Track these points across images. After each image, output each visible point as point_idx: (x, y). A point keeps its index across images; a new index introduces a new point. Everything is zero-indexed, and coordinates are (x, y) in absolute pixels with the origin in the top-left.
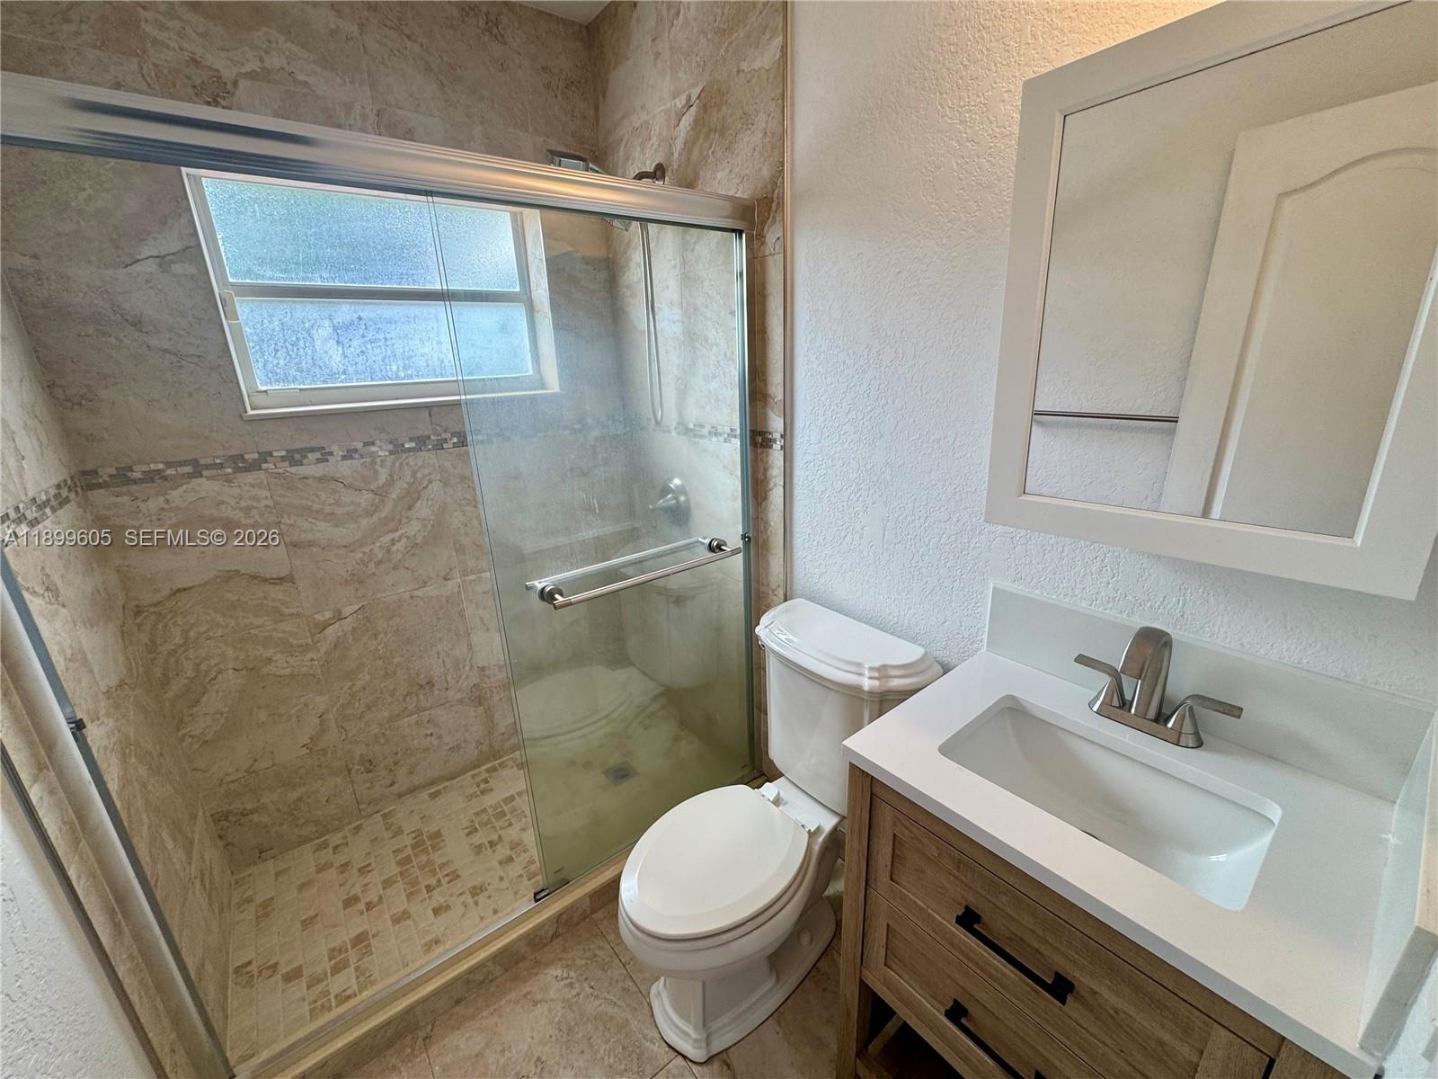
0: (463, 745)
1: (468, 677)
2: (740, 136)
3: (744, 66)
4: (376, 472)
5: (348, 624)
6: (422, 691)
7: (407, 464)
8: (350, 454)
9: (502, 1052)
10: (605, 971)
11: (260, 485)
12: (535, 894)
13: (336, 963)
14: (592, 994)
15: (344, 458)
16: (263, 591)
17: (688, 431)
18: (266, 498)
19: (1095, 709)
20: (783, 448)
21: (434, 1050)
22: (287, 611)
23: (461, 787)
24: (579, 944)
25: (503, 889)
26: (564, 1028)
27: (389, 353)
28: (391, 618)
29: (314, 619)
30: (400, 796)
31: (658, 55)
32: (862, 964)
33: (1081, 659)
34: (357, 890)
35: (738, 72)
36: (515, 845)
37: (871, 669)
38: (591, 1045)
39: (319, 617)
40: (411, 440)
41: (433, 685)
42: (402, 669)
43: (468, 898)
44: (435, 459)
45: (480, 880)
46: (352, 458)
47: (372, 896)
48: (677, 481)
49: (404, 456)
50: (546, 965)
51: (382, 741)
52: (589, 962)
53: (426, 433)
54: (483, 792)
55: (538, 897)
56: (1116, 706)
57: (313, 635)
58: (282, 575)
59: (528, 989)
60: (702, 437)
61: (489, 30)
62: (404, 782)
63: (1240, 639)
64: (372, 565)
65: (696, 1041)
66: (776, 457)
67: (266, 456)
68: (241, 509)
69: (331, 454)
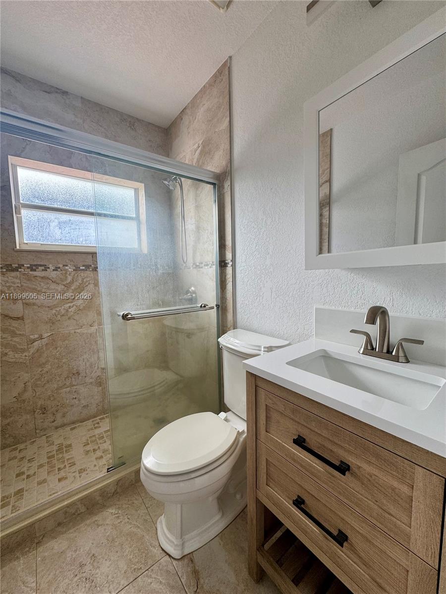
0: (90, 405)
1: (96, 372)
2: (216, 153)
3: (217, 130)
4: (66, 277)
5: (44, 341)
6: (74, 376)
7: (80, 275)
8: (56, 269)
9: (76, 551)
10: (137, 511)
11: (16, 278)
12: (108, 469)
13: (4, 504)
14: (128, 522)
15: (54, 270)
16: (9, 323)
17: (197, 267)
18: (18, 283)
19: (361, 352)
20: (232, 265)
21: (40, 549)
22: (18, 332)
23: (86, 425)
24: (126, 497)
25: (95, 470)
26: (110, 539)
27: (80, 234)
28: (64, 341)
29: (30, 337)
30: (57, 428)
31: (189, 133)
32: (256, 487)
33: (353, 331)
34: (25, 469)
35: (215, 132)
36: (104, 451)
37: (265, 348)
38: (122, 548)
39: (32, 337)
40: (83, 266)
41: (79, 374)
42: (66, 365)
43: (77, 475)
44: (92, 275)
45: (85, 466)
46: (57, 270)
47: (31, 472)
48: (193, 288)
49: (80, 272)
50: (108, 507)
51: (52, 399)
52: (130, 506)
53: (90, 264)
54: (95, 428)
55: (109, 470)
56: (370, 350)
57: (28, 345)
58: (18, 316)
59: (96, 519)
60: (202, 267)
61: (130, 127)
62: (59, 421)
63: (419, 311)
64: (59, 316)
65: (176, 545)
66: (229, 270)
67: (21, 266)
68: (6, 286)
69: (49, 268)
